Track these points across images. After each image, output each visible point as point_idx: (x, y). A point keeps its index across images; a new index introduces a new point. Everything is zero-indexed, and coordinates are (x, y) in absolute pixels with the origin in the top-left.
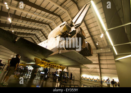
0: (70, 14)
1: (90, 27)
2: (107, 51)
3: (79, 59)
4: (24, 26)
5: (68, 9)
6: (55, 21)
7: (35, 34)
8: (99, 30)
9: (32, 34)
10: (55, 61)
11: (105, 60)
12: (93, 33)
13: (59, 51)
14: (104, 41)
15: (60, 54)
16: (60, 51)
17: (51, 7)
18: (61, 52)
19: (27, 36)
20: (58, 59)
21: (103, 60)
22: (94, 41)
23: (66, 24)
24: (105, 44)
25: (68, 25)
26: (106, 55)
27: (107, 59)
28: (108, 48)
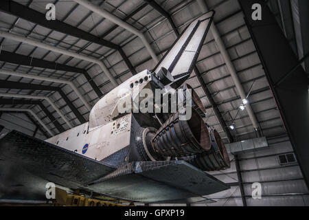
0: (151, 44)
1: (210, 80)
2: (259, 146)
3: (194, 183)
4: (8, 78)
5: (145, 29)
6: (105, 61)
7: (39, 102)
8: (235, 86)
9: (30, 102)
10: (116, 194)
11: (255, 170)
12: (218, 95)
13: (134, 166)
14: (248, 116)
15: (139, 174)
16: (138, 164)
17: (95, 23)
18: (142, 167)
19: (13, 107)
20: (130, 186)
21: (249, 171)
22: (222, 119)
23: (150, 79)
24: (252, 125)
25: (156, 81)
26: (256, 158)
27: (260, 167)
28: (260, 136)
